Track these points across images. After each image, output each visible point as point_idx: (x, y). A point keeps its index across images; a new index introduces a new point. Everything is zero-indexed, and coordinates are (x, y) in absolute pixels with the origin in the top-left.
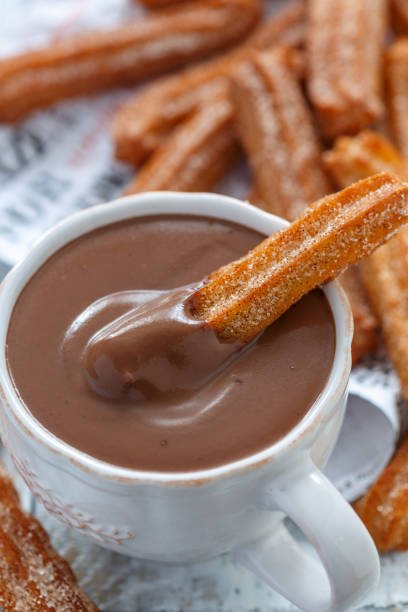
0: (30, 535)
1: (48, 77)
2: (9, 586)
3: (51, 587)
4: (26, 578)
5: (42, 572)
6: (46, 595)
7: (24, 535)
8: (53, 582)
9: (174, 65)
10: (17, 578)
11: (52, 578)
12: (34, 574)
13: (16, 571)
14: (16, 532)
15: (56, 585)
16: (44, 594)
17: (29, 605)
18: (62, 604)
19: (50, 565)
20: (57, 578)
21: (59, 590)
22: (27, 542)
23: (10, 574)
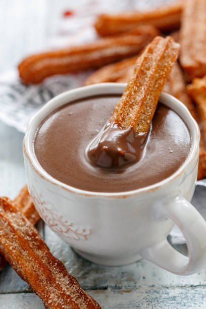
0: (56, 264)
1: (56, 62)
2: (46, 288)
3: (68, 286)
4: (55, 283)
5: (63, 280)
6: (65, 289)
7: (53, 264)
8: (68, 284)
9: (117, 59)
10: (50, 283)
11: (68, 282)
12: (59, 281)
13: (50, 280)
14: (49, 263)
15: (70, 285)
16: (64, 289)
17: (57, 295)
18: (74, 293)
19: (67, 277)
20: (70, 283)
21: (72, 287)
22: (55, 267)
23: (47, 282)
